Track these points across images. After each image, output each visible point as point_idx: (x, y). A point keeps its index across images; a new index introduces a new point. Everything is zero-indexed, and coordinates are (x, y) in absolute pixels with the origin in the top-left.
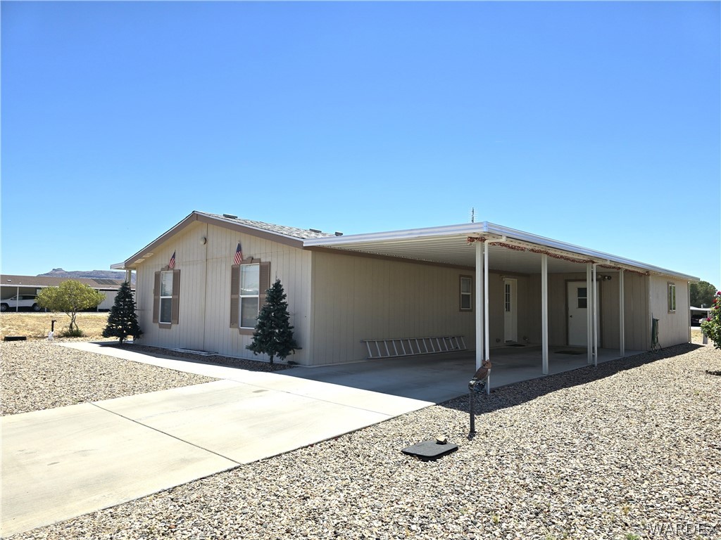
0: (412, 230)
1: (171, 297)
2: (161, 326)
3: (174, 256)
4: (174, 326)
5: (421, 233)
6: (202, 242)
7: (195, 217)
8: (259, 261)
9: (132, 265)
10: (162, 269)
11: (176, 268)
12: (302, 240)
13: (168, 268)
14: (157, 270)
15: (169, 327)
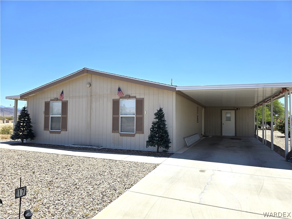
0: (258, 84)
1: (61, 116)
2: (51, 132)
3: (62, 93)
4: (63, 133)
5: (265, 86)
6: (88, 86)
7: (85, 71)
8: (135, 97)
9: (26, 97)
10: (51, 100)
11: (64, 99)
12: (175, 87)
13: (57, 99)
14: (46, 100)
15: (59, 133)
